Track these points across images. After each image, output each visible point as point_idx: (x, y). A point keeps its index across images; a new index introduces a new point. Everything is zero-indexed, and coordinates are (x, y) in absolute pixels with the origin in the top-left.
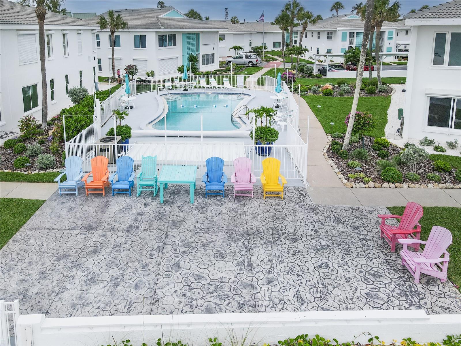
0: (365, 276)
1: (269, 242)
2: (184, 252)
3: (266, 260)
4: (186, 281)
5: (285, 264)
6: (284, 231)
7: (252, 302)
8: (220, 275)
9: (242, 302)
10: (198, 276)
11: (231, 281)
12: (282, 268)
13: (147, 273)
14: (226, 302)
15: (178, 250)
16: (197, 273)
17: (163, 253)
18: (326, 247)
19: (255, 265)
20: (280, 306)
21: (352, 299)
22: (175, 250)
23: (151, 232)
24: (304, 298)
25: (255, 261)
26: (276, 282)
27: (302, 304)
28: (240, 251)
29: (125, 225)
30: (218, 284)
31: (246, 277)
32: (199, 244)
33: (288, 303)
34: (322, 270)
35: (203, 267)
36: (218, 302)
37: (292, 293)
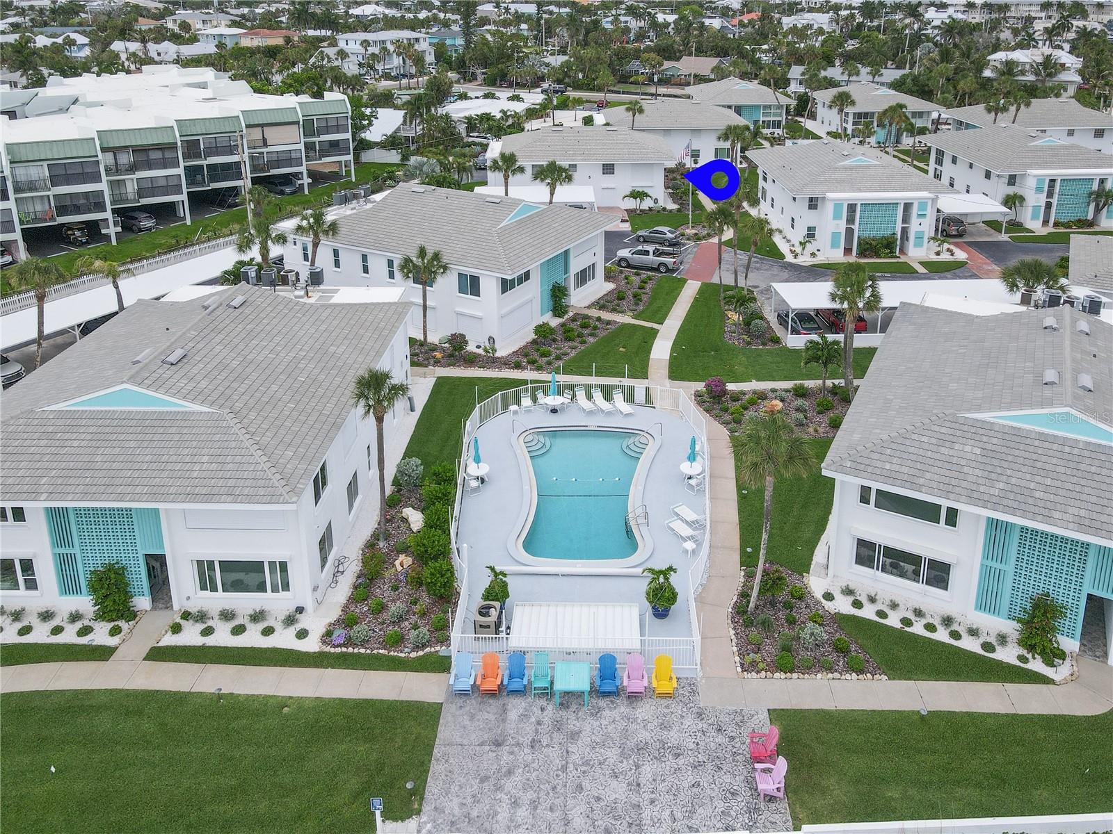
0: (725, 794)
1: (656, 758)
2: (584, 772)
3: (651, 780)
4: (588, 803)
5: (666, 783)
6: (669, 744)
7: (638, 822)
8: (614, 796)
9: (630, 822)
10: (597, 797)
11: (623, 802)
12: (662, 787)
13: (557, 796)
14: (619, 823)
15: (579, 770)
16: (596, 795)
17: (567, 773)
18: (702, 763)
19: (642, 785)
20: (658, 825)
21: (710, 817)
22: (577, 770)
23: (553, 747)
24: (676, 818)
25: (643, 781)
26: (657, 803)
27: (674, 822)
28: (631, 769)
29: (528, 739)
30: (613, 805)
31: (635, 799)
32: (596, 761)
33: (664, 821)
34: (694, 790)
35: (600, 788)
36: (614, 823)
37: (668, 812)
